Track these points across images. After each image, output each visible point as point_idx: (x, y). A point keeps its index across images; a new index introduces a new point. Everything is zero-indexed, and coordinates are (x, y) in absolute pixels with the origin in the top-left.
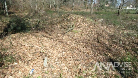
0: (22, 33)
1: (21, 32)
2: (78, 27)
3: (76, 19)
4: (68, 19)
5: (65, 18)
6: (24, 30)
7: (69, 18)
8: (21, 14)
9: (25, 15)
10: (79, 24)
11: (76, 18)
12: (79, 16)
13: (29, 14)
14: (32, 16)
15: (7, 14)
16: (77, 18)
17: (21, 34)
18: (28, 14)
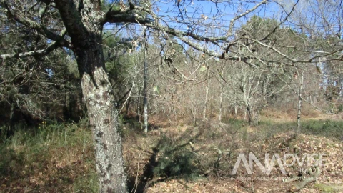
0: (181, 181)
1: (181, 178)
2: (333, 173)
3: (319, 149)
4: (295, 149)
5: (284, 144)
6: (185, 174)
7: (296, 146)
8: (172, 130)
9: (180, 131)
10: (332, 163)
11: (320, 146)
12: (329, 141)
13: (190, 131)
14: (197, 136)
15: (146, 130)
16: (324, 146)
17: (182, 183)
18: (187, 131)
